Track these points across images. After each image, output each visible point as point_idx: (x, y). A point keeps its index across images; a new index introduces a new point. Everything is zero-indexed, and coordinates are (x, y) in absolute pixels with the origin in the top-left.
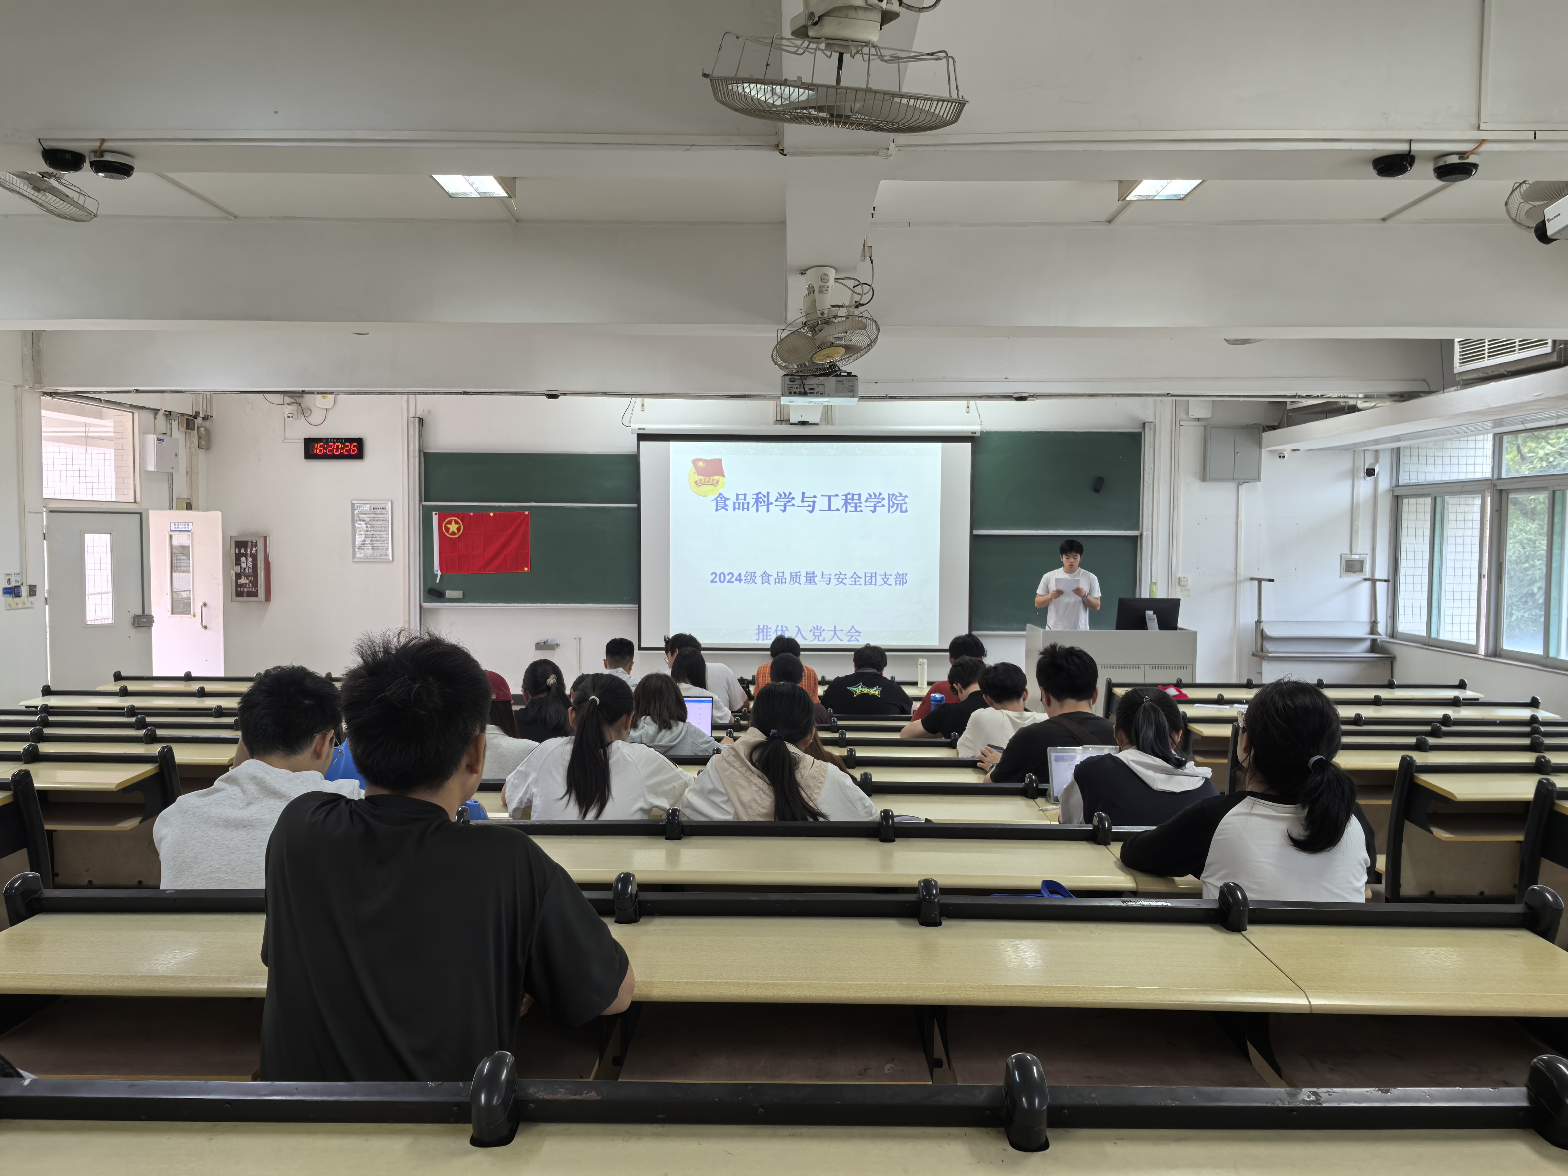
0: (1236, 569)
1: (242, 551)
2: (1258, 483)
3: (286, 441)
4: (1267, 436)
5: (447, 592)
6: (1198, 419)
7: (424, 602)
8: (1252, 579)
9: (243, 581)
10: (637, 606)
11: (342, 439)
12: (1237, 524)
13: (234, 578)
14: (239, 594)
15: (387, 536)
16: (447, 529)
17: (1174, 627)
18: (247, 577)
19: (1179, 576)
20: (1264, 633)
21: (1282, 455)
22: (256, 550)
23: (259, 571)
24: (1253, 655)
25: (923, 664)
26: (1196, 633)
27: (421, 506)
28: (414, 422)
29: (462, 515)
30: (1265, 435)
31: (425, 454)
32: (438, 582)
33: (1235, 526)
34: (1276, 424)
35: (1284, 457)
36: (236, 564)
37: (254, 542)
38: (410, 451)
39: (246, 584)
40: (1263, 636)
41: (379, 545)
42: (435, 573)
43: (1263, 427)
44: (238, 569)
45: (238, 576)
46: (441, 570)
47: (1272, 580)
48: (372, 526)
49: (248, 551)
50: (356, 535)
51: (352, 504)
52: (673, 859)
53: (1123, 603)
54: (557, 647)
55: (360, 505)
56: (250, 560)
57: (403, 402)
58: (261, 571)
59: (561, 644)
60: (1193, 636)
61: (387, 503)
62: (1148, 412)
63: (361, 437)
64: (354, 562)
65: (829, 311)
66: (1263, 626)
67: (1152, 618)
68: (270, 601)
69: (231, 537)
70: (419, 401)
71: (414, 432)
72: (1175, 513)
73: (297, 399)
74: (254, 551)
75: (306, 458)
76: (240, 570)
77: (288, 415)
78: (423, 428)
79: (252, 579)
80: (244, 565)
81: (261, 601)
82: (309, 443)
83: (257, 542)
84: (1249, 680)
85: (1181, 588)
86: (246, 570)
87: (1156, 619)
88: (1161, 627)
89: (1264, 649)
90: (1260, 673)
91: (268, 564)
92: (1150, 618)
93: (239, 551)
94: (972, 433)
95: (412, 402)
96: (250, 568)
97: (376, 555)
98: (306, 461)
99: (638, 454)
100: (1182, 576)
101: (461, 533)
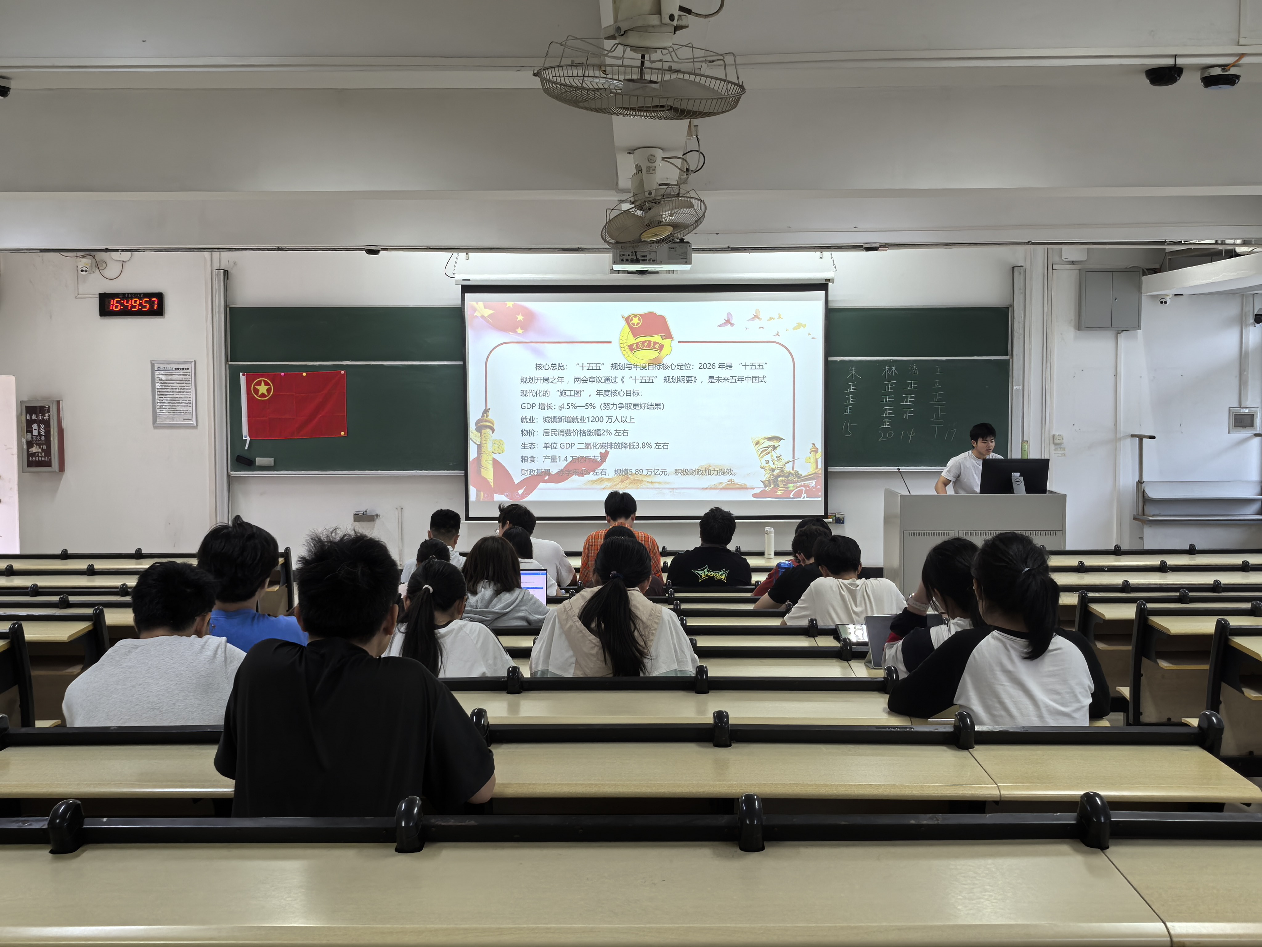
0: (1115, 425)
1: (34, 417)
2: (1139, 331)
3: (79, 296)
4: (1147, 280)
5: (257, 459)
6: (1073, 262)
7: (232, 471)
8: (1133, 436)
9: (34, 450)
10: (464, 472)
11: (140, 294)
12: (1116, 375)
13: (25, 447)
14: (30, 464)
15: (190, 399)
16: (257, 391)
17: (1044, 491)
18: (39, 445)
19: (1053, 434)
20: (1145, 495)
21: (1163, 301)
22: (49, 416)
23: (52, 439)
24: (1135, 519)
25: (770, 532)
26: (1065, 496)
27: (228, 366)
28: (219, 275)
29: (271, 374)
30: (1144, 278)
31: (230, 309)
32: (246, 448)
33: (1113, 378)
34: (1157, 266)
35: (1166, 303)
36: (27, 432)
37: (47, 407)
38: (214, 308)
39: (38, 452)
40: (1145, 500)
41: (183, 408)
42: (244, 439)
43: (1143, 270)
44: (29, 436)
45: (30, 444)
46: (250, 436)
47: (1153, 437)
48: (173, 388)
49: (40, 417)
50: (157, 398)
51: (153, 365)
52: (514, 709)
53: (988, 467)
54: (377, 518)
55: (161, 366)
56: (42, 426)
57: (207, 254)
58: (54, 439)
59: (379, 516)
60: (1062, 499)
61: (190, 363)
62: (1018, 255)
63: (161, 292)
64: (155, 428)
65: (656, 189)
66: (1144, 487)
67: (1019, 481)
68: (64, 471)
69: (22, 402)
70: (224, 254)
71: (219, 286)
72: (1048, 365)
73: (93, 253)
74: (46, 418)
75: (101, 315)
76: (32, 437)
77: (82, 269)
78: (228, 281)
79: (45, 447)
80: (35, 433)
81: (55, 472)
82: (105, 299)
83: (49, 407)
84: (1117, 547)
85: (1052, 447)
86: (38, 438)
87: (1023, 482)
88: (1028, 491)
89: (1146, 513)
90: (1142, 538)
91: (61, 431)
92: (1016, 480)
93: (31, 417)
94: (826, 280)
95: (216, 254)
96: (43, 435)
97: (179, 420)
98: (100, 318)
99: (463, 307)
100: (1057, 433)
101: (272, 395)
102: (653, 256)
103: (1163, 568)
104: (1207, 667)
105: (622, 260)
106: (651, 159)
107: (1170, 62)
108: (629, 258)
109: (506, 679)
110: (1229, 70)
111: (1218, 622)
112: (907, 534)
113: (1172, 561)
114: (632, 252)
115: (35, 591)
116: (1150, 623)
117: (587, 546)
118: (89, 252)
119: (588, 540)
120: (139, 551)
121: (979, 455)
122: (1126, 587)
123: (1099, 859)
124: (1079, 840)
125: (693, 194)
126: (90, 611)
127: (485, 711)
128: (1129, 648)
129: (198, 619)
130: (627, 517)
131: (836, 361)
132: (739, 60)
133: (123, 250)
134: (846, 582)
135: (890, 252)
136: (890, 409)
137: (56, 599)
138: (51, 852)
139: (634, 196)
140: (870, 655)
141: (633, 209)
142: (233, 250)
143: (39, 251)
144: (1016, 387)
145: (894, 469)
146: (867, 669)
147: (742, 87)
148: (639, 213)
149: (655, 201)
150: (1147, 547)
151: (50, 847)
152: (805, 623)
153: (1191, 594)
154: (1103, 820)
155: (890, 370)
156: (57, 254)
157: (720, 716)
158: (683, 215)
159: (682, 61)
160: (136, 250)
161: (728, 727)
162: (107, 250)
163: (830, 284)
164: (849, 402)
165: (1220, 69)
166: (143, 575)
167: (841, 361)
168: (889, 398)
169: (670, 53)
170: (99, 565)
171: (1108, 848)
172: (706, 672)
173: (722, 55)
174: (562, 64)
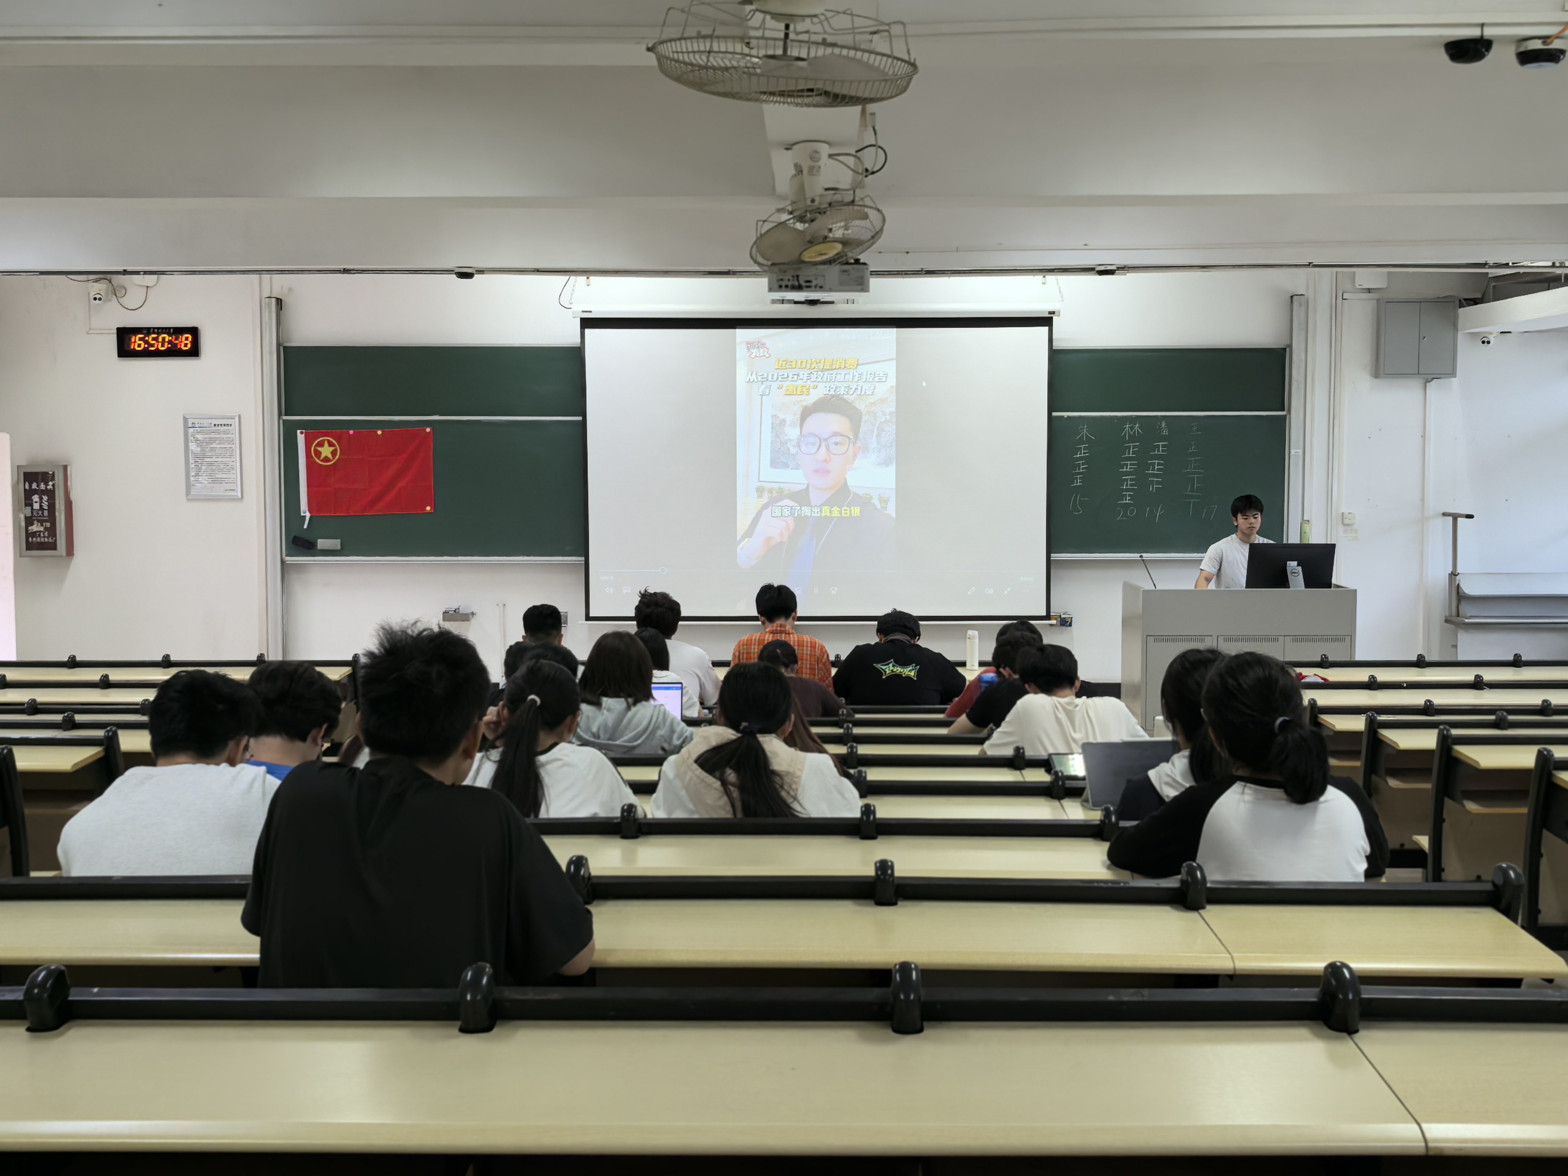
0: (1423, 500)
1: (34, 486)
2: (1453, 379)
3: (90, 332)
4: (1465, 313)
5: (319, 541)
6: (1369, 290)
7: (287, 555)
8: (1445, 514)
9: (35, 528)
10: (583, 559)
11: (169, 328)
12: (1423, 436)
13: (23, 524)
14: (30, 546)
15: (233, 464)
16: (318, 454)
17: (1329, 585)
18: (41, 522)
19: (1342, 512)
20: (1460, 591)
21: (1486, 340)
22: (53, 485)
23: (57, 514)
24: (1447, 621)
25: (973, 637)
26: (1356, 590)
27: (281, 421)
28: (269, 305)
29: (337, 432)
30: (1461, 311)
31: (285, 347)
32: (305, 527)
33: (1421, 439)
34: (1478, 295)
35: (1489, 342)
36: (26, 505)
37: (51, 473)
38: (264, 345)
39: (40, 532)
40: (1459, 597)
41: (224, 476)
42: (302, 514)
43: (1460, 300)
44: (28, 511)
45: (29, 521)
46: (310, 511)
47: (1470, 517)
48: (213, 449)
49: (42, 486)
50: (191, 461)
51: (185, 420)
52: (629, 858)
53: (1255, 552)
54: (473, 617)
55: (196, 421)
56: (45, 498)
57: (255, 277)
58: (60, 514)
59: (476, 614)
60: (1353, 594)
61: (233, 418)
62: (1297, 281)
63: (196, 326)
64: (188, 500)
65: (821, 196)
66: (1459, 580)
67: (1296, 571)
68: (73, 555)
69: (18, 467)
70: (277, 277)
71: (270, 318)
72: (1336, 423)
73: (109, 276)
74: (50, 487)
75: (120, 356)
76: (32, 513)
77: (95, 296)
78: (282, 312)
79: (48, 525)
80: (36, 506)
81: (61, 556)
82: (124, 334)
83: (54, 473)
84: (1420, 656)
85: (1341, 528)
86: (40, 513)
87: (1301, 573)
88: (1308, 585)
89: (1461, 613)
90: (1455, 646)
91: (69, 504)
92: (1293, 571)
93: (30, 486)
94: (1050, 313)
95: (266, 277)
96: (46, 510)
97: (219, 490)
98: (119, 359)
99: (582, 347)
100: (1346, 511)
101: (338, 459)
102: (820, 282)
103: (1478, 685)
104: (1524, 810)
105: (781, 286)
106: (814, 156)
107: (1475, 33)
108: (789, 284)
109: (619, 820)
110: (1551, 43)
111: (1540, 753)
112: (1151, 639)
113: (1490, 675)
114: (793, 276)
115: (34, 708)
116: (1454, 754)
117: (737, 654)
118: (104, 275)
119: (739, 645)
120: (167, 657)
121: (1245, 537)
122: (1428, 709)
123: (1345, 1046)
124: (1321, 1022)
125: (868, 202)
126: (100, 733)
127: (586, 860)
128: (1428, 786)
129: (231, 744)
130: (787, 616)
131: (1063, 417)
132: (910, 30)
133: (145, 273)
134: (1063, 700)
135: (1131, 276)
136: (1131, 480)
137: (58, 718)
138: (29, 1030)
139: (791, 204)
140: (1088, 793)
141: (791, 221)
142: (287, 272)
143: (38, 273)
144: (1294, 451)
145: (1136, 556)
146: (1083, 810)
147: (913, 65)
148: (799, 226)
149: (819, 211)
150: (1461, 658)
151: (27, 1024)
152: (1009, 752)
153: (1511, 718)
154: (1351, 997)
155: (1132, 428)
156: (64, 277)
157: (884, 867)
158: (858, 229)
159: (838, 32)
160: (163, 273)
161: (893, 881)
162: (125, 272)
163: (1055, 319)
164: (1079, 469)
165: (1540, 41)
166: (163, 687)
167: (1069, 417)
168: (1131, 464)
169: (821, 22)
170: (115, 675)
171: (1357, 1031)
172: (874, 812)
173: (888, 25)
174: (686, 35)
